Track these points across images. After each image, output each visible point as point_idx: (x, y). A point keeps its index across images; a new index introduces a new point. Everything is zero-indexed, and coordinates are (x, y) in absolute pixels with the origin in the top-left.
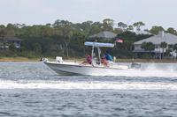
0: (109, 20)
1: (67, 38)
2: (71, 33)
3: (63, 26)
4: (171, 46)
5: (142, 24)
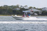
0: (18, 5)
1: (7, 10)
2: (8, 8)
3: (6, 7)
4: (34, 12)
5: (27, 6)
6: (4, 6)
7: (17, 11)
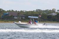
6: (37, 10)
7: (53, 17)
